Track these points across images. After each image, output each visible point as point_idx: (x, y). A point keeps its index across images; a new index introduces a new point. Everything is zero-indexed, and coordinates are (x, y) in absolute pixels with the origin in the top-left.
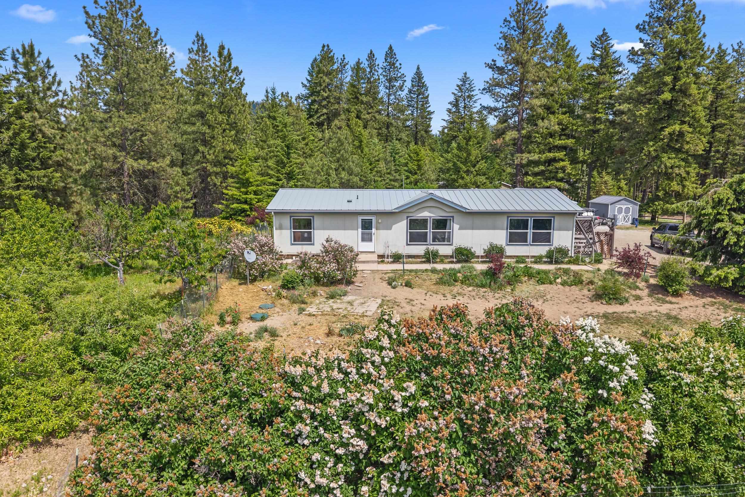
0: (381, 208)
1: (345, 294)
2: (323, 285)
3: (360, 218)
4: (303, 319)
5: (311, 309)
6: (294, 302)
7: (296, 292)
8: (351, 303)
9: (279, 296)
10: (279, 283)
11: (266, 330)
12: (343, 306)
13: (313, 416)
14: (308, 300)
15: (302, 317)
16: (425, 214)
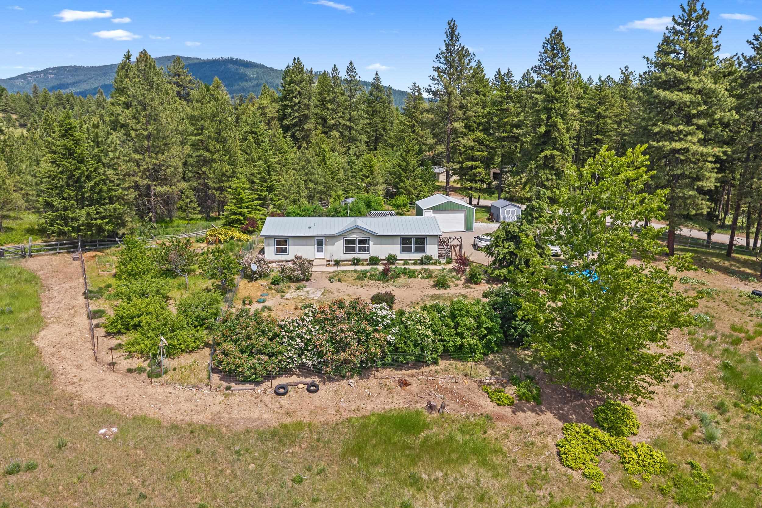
0: (328, 233)
1: (305, 287)
2: (294, 282)
3: (316, 239)
4: (283, 301)
5: (287, 296)
6: (278, 292)
7: (279, 287)
8: (308, 292)
9: (270, 288)
10: (270, 281)
11: (266, 307)
12: (303, 294)
13: (288, 337)
14: (286, 291)
15: (283, 300)
16: (354, 236)
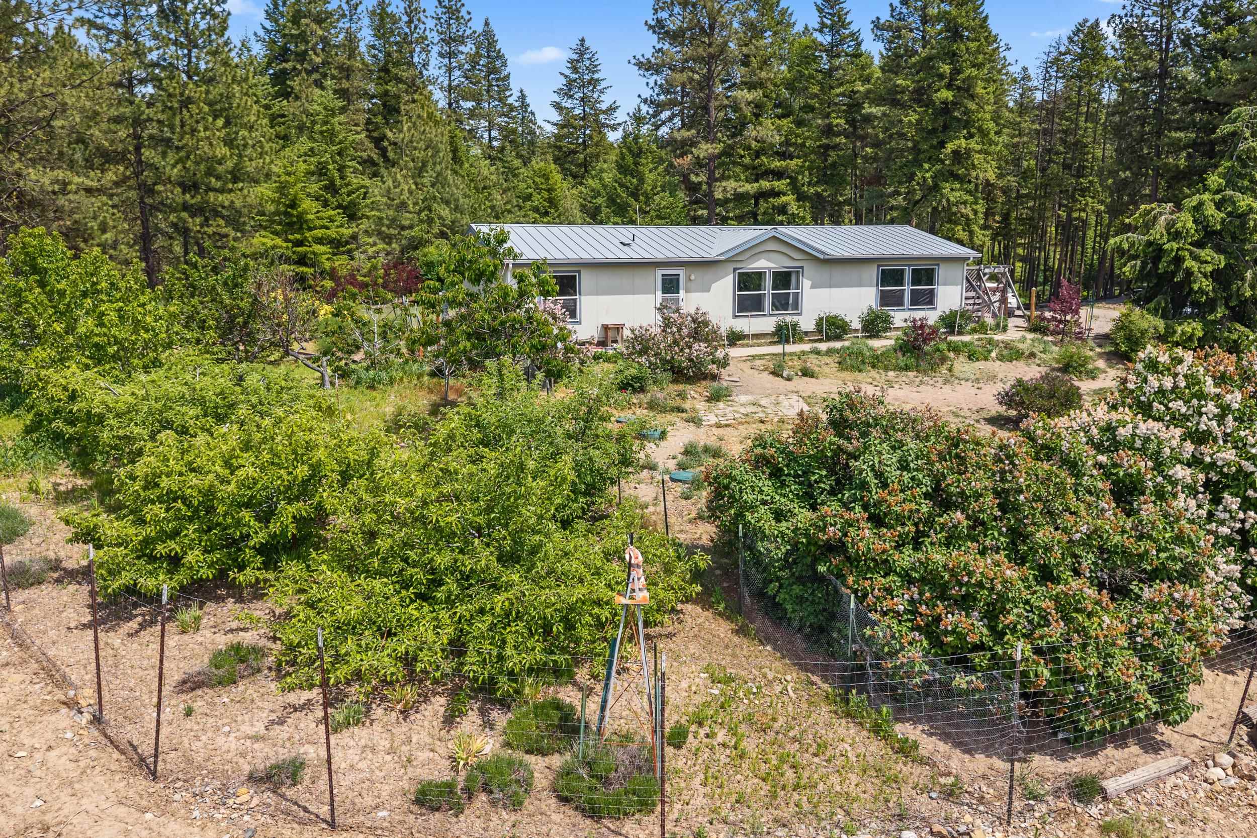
3: (660, 273)
5: (709, 418)
12: (753, 409)
16: (762, 264)
